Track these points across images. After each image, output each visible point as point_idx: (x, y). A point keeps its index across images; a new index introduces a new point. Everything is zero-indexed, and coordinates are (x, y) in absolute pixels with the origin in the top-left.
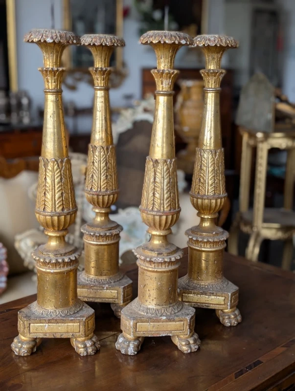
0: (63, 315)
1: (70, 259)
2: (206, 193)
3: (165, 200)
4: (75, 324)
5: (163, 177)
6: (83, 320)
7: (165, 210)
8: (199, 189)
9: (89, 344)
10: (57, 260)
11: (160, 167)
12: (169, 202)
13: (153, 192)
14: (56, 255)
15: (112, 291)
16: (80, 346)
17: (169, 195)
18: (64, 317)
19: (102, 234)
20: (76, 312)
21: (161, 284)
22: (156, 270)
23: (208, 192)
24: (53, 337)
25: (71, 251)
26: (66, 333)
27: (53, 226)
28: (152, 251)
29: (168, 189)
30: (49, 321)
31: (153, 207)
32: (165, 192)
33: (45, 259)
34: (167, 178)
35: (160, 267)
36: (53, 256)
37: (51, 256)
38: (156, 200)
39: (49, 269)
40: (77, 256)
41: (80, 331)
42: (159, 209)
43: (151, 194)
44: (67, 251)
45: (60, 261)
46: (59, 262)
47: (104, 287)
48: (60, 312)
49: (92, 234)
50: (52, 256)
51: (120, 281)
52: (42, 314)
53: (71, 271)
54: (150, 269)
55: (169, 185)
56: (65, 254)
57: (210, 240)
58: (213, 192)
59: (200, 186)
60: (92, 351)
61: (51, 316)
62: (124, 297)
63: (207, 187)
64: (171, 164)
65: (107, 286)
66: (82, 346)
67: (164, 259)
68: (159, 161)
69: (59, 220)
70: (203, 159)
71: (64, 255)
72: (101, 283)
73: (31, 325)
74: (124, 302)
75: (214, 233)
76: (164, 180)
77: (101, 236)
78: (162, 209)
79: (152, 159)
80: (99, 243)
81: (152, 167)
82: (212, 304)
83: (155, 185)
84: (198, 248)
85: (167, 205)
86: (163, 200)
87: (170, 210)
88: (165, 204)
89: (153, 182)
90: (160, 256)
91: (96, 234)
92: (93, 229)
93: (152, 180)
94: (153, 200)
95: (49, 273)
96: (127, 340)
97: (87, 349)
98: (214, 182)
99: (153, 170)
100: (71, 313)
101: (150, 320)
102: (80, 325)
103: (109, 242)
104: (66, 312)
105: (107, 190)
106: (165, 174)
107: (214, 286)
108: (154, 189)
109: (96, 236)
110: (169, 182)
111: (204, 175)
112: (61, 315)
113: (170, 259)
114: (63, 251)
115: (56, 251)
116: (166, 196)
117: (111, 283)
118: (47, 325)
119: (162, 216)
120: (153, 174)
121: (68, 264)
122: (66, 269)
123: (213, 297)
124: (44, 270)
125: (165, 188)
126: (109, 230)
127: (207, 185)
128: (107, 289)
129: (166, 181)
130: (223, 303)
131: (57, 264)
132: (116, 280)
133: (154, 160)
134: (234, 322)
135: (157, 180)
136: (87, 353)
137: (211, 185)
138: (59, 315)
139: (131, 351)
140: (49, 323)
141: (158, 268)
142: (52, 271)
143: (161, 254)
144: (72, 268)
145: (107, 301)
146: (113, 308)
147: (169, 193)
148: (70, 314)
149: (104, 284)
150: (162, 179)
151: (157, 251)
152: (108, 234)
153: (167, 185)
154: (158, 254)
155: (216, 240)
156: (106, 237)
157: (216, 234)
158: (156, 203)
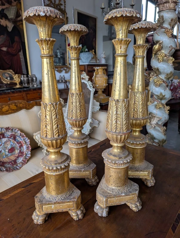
0: (63, 199)
1: (65, 165)
2: (138, 117)
3: (124, 125)
4: (70, 203)
5: (122, 111)
6: (75, 200)
7: (124, 131)
8: (134, 114)
9: (79, 212)
10: (57, 167)
11: (120, 104)
12: (126, 126)
13: (116, 120)
14: (56, 164)
15: (86, 172)
16: (74, 214)
18: (63, 200)
19: (79, 142)
20: (70, 194)
21: (121, 175)
22: (118, 168)
24: (57, 212)
25: (65, 160)
26: (65, 208)
27: (53, 146)
28: (115, 156)
29: (126, 118)
30: (55, 203)
31: (116, 130)
32: (124, 120)
33: (49, 167)
34: (125, 111)
35: (120, 166)
36: (54, 165)
37: (52, 164)
38: (118, 125)
39: (52, 173)
40: (68, 163)
41: (73, 207)
42: (120, 131)
43: (114, 122)
44: (62, 160)
45: (59, 168)
46: (58, 169)
47: (82, 171)
48: (61, 197)
49: (74, 143)
50: (53, 165)
51: (90, 166)
52: (50, 199)
53: (66, 172)
56: (62, 163)
58: (142, 116)
60: (82, 217)
61: (55, 200)
62: (93, 175)
63: (139, 113)
64: (127, 102)
65: (83, 170)
66: (75, 214)
68: (119, 101)
69: (56, 143)
70: (136, 97)
71: (61, 163)
72: (80, 168)
73: (43, 206)
74: (93, 177)
76: (123, 113)
77: (79, 143)
79: (114, 100)
80: (78, 147)
81: (114, 105)
83: (117, 116)
84: (133, 147)
85: (125, 128)
87: (127, 131)
88: (124, 128)
89: (115, 114)
91: (76, 143)
92: (74, 140)
93: (115, 113)
94: (116, 126)
95: (53, 175)
96: (101, 208)
97: (78, 216)
98: (143, 111)
99: (115, 107)
100: (68, 196)
101: (115, 196)
102: (73, 203)
103: (83, 146)
104: (65, 196)
105: (81, 118)
106: (124, 109)
107: (142, 166)
108: (116, 118)
109: (76, 144)
110: (126, 114)
111: (137, 107)
112: (61, 199)
113: (127, 161)
114: (60, 161)
115: (56, 161)
116: (124, 123)
117: (85, 167)
118: (53, 205)
119: (122, 135)
120: (116, 109)
121: (64, 169)
122: (63, 172)
123: (142, 172)
124: (49, 173)
125: (124, 117)
126: (83, 139)
128: (83, 171)
129: (124, 113)
130: (147, 175)
132: (87, 166)
133: (116, 100)
135: (118, 113)
136: (79, 218)
137: (141, 112)
138: (60, 199)
139: (105, 214)
140: (54, 204)
142: (54, 174)
143: (121, 158)
144: (66, 170)
145: (83, 177)
146: (87, 180)
147: (126, 121)
148: (67, 197)
149: (82, 169)
150: (122, 112)
151: (119, 156)
152: (82, 142)
153: (125, 116)
154: (119, 158)
155: (144, 142)
156: (81, 144)
157: (143, 139)
158: (118, 127)
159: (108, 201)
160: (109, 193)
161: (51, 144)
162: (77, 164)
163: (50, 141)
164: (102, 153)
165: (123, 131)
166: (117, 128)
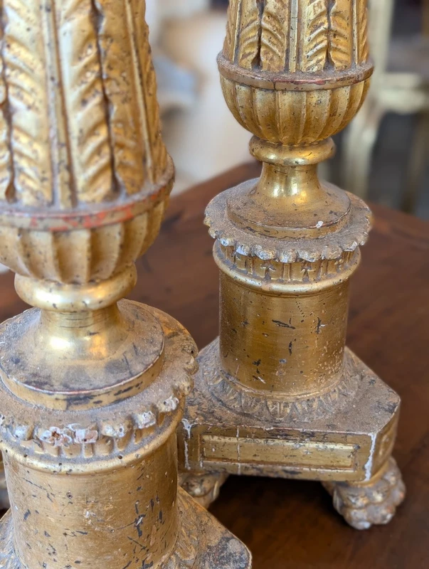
2: (292, 62)
3: (74, 143)
5: (52, 8)
7: (83, 197)
12: (98, 151)
17: (98, 115)
21: (99, 513)
22: (66, 468)
23: (298, 59)
28: (40, 385)
29: (91, 77)
32: (72, 96)
34: (77, 7)
35: (85, 455)
38: (21, 143)
42: (47, 196)
54: (41, 465)
55: (91, 53)
57: (305, 256)
58: (323, 56)
59: (260, 29)
63: (294, 34)
67: (98, 429)
75: (320, 224)
76: (56, 28)
78: (62, 193)
82: (309, 466)
84: (256, 283)
85: (92, 170)
86: (67, 145)
87: (112, 195)
88: (77, 168)
90: (79, 410)
98: (327, 12)
107: (315, 405)
113: (131, 420)
116: (78, 119)
119: (66, 231)
123: (313, 445)
127: (295, 24)
130: (349, 462)
134: (385, 514)
137: (314, 26)
141: (74, 462)
143: (88, 397)
147: (95, 100)
150: (45, 15)
151: (66, 386)
153: (78, 56)
154: (71, 401)
155: (329, 253)
157: (330, 225)
158: (23, 163)
165: (74, 199)
166: (21, 170)
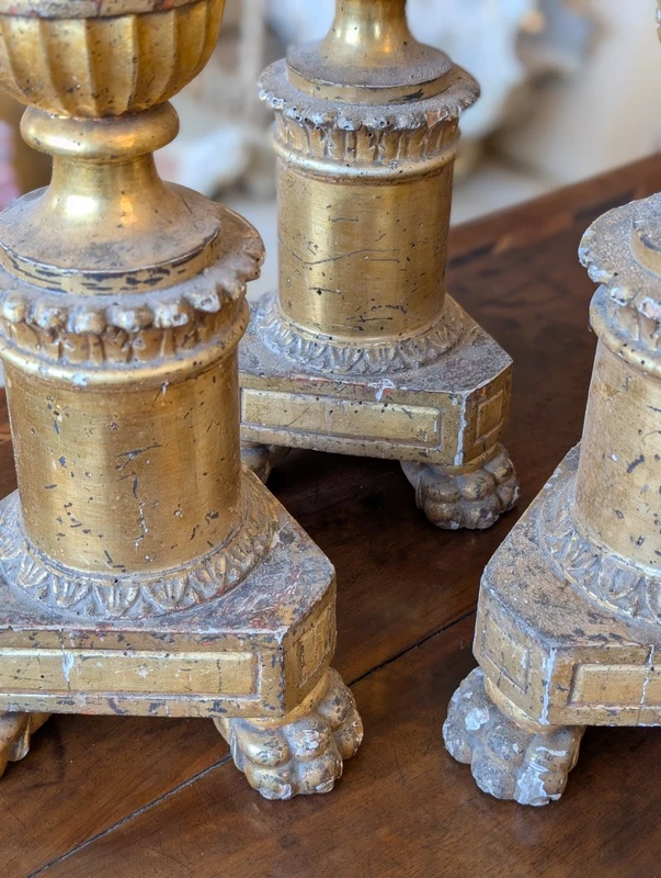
0: (160, 607)
1: (186, 304)
4: (225, 657)
6: (271, 638)
9: (304, 740)
10: (103, 315)
14: (97, 280)
15: (415, 410)
16: (254, 750)
18: (164, 618)
19: (370, 122)
20: (234, 577)
24: (109, 711)
25: (195, 254)
26: (179, 694)
27: (65, 89)
30: (84, 640)
33: (28, 309)
36: (80, 289)
37: (65, 283)
39: (60, 364)
40: (231, 285)
41: (254, 690)
44: (169, 253)
45: (125, 320)
46: (117, 329)
47: (372, 391)
48: (145, 590)
49: (317, 119)
50: (71, 284)
51: (454, 357)
52: (45, 595)
53: (199, 371)
56: (157, 275)
60: (323, 779)
61: (93, 611)
62: (470, 434)
65: (388, 383)
71: (152, 282)
72: (361, 367)
74: (467, 457)
77: (368, 131)
80: (353, 172)
91: (342, 123)
92: (324, 93)
95: (66, 385)
97: (293, 771)
100: (208, 593)
102: (254, 661)
103: (411, 166)
104: (180, 586)
109: (341, 133)
112: (149, 608)
114: (142, 259)
115: (99, 250)
117: (407, 367)
118: (71, 655)
121: (175, 337)
122: (169, 365)
124: (31, 367)
126: (410, 98)
128: (388, 398)
131: (106, 338)
132: (433, 353)
136: (295, 788)
138: (138, 610)
140: (80, 647)
142: (80, 378)
144: (204, 354)
145: (385, 450)
146: (415, 478)
148: (202, 600)
149: (376, 375)
152: (402, 123)
156: (392, 137)
159: (579, 683)
160: (595, 616)
161: (39, 68)
162: (336, 330)
163: (32, 27)
164: (588, 233)
